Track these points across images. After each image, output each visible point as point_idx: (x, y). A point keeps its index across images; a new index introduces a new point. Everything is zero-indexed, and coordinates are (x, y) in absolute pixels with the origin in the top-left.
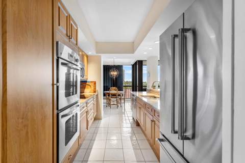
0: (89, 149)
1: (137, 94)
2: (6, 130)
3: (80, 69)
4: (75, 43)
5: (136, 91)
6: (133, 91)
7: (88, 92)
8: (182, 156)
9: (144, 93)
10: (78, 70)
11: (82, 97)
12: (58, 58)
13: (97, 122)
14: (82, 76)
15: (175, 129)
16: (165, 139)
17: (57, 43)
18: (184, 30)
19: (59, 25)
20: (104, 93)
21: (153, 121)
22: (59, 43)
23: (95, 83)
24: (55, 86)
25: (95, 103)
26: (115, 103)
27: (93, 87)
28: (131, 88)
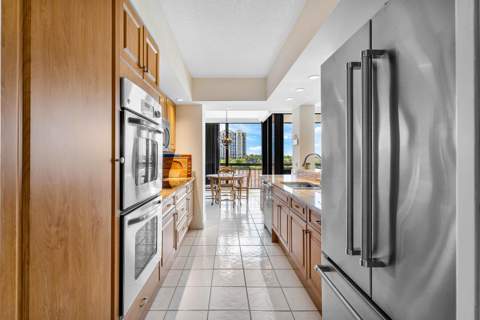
0: (179, 287)
1: (274, 178)
2: (28, 247)
3: (162, 130)
4: (154, 80)
5: (270, 173)
6: (264, 173)
7: (175, 175)
8: (369, 299)
9: (287, 178)
10: (159, 132)
11: (167, 186)
12: (123, 109)
13: (193, 233)
14: (166, 145)
15: (355, 246)
16: (333, 267)
17: (121, 80)
18: (372, 54)
19: (125, 46)
20: (207, 178)
21: (306, 232)
22: (126, 80)
23: (189, 158)
24: (117, 164)
25: (191, 198)
26: (229, 198)
27: (185, 166)
28: (261, 167)
